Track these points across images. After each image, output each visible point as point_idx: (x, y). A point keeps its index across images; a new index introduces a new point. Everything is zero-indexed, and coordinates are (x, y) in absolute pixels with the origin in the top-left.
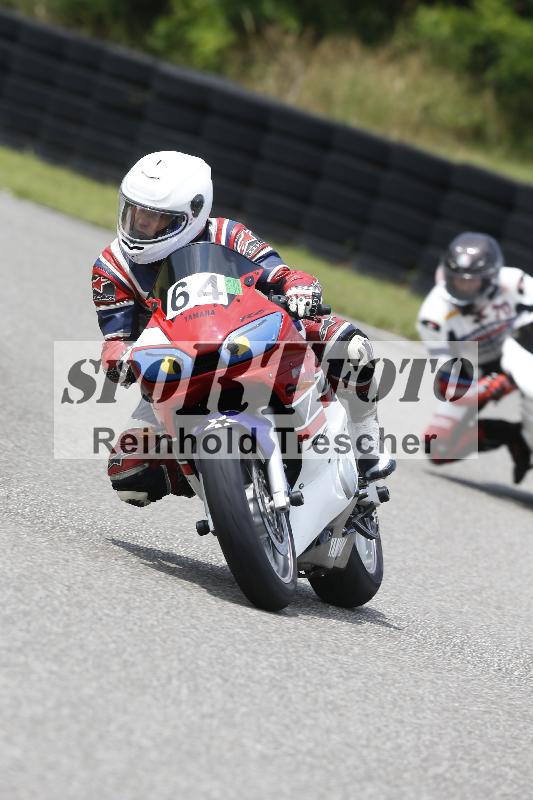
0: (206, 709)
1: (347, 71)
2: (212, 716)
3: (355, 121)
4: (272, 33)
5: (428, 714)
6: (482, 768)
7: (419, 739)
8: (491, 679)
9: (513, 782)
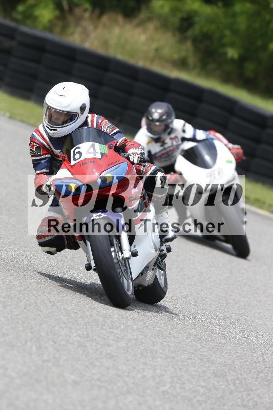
0: (45, 357)
1: (116, 31)
2: (48, 361)
3: (120, 57)
4: (77, 11)
5: (159, 360)
6: (187, 388)
7: (154, 372)
8: (191, 342)
9: (203, 394)
